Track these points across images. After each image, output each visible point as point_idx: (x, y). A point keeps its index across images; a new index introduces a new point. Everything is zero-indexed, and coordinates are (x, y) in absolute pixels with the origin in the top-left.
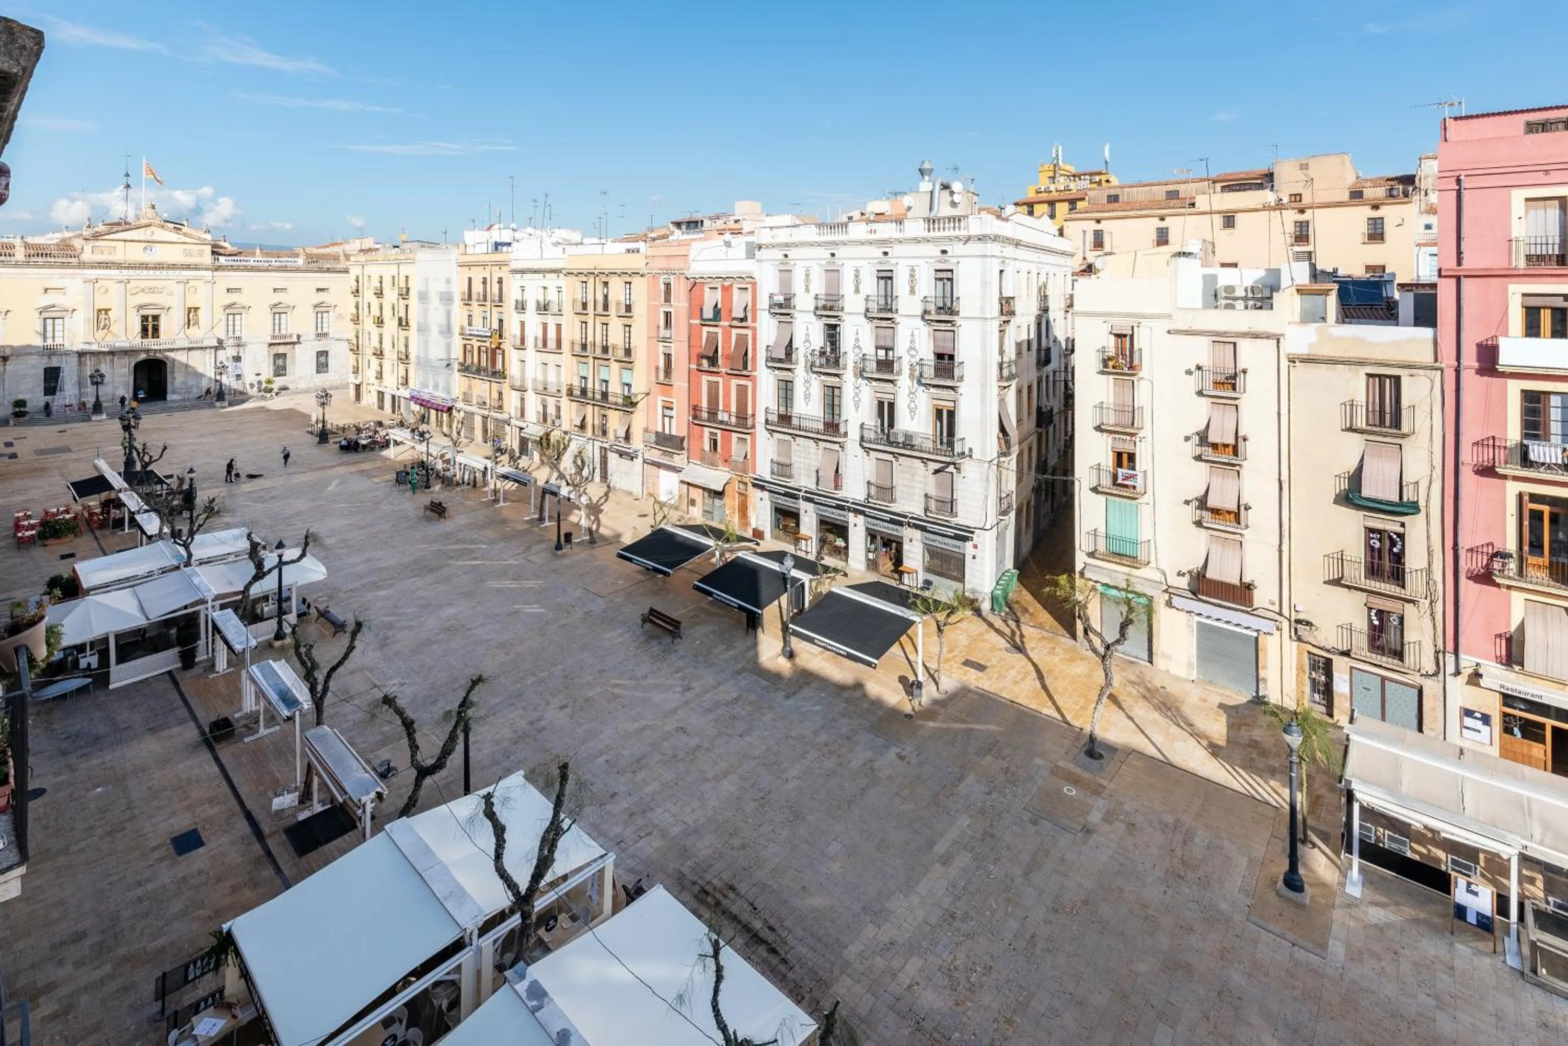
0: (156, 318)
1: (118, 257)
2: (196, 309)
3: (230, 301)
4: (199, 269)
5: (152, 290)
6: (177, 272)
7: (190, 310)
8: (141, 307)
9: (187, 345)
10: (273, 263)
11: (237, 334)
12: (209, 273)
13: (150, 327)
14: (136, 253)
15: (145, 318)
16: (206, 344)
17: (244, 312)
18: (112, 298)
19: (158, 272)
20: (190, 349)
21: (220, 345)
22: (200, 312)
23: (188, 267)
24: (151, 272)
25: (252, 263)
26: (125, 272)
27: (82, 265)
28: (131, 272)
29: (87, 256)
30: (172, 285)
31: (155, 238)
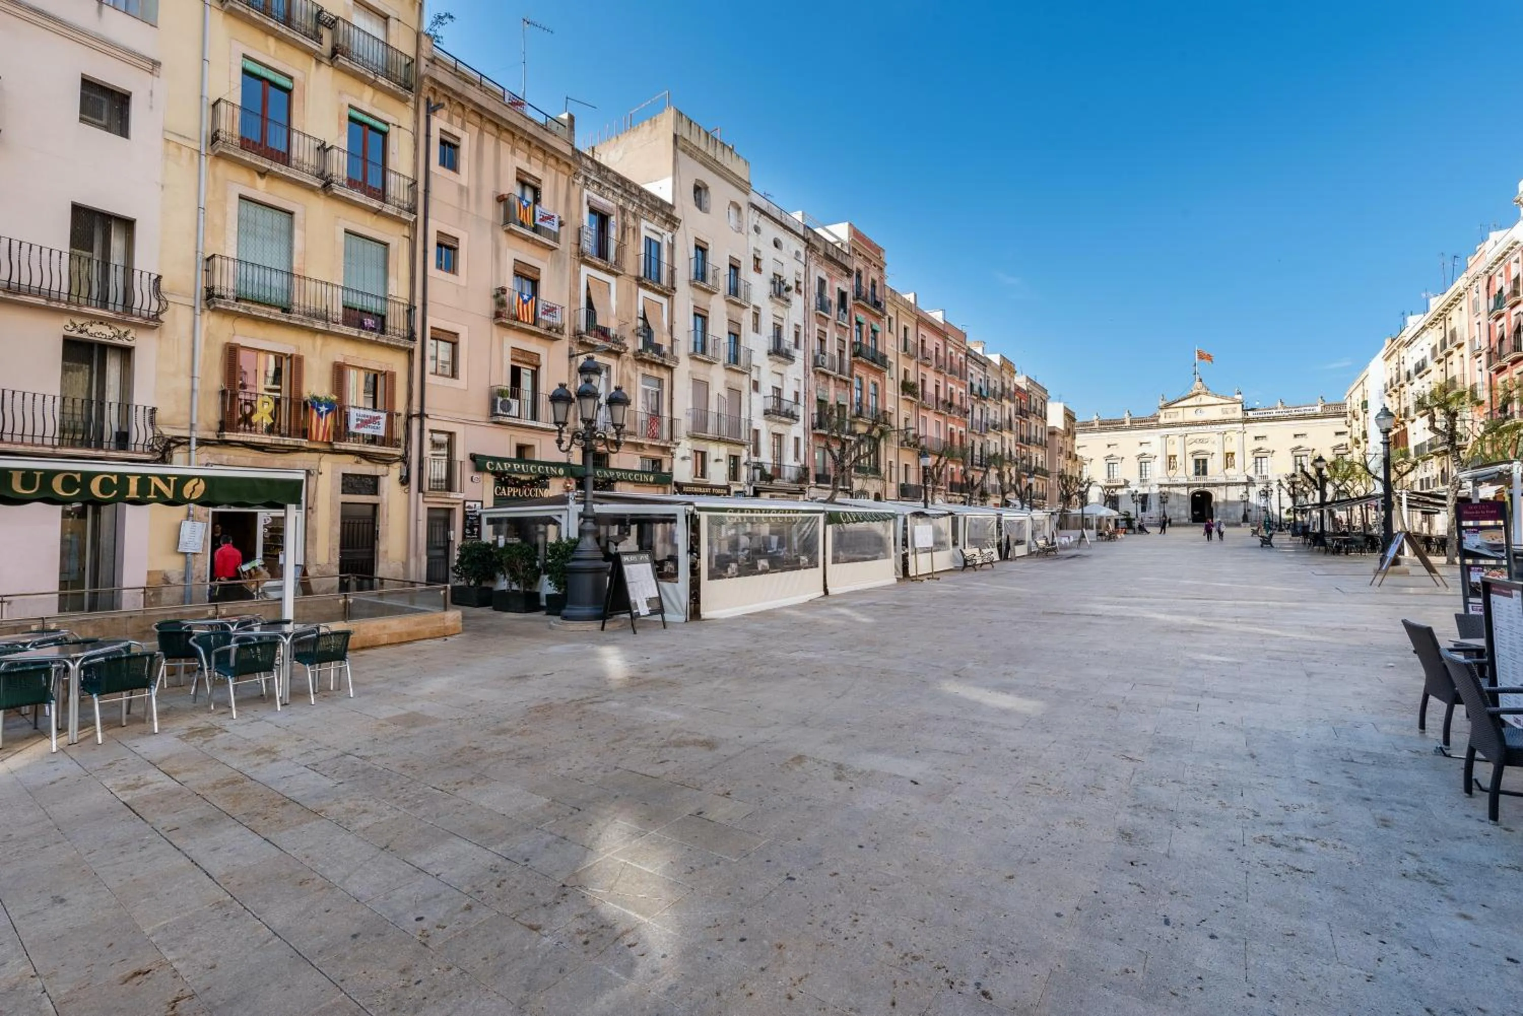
0: (1205, 461)
1: (1179, 419)
2: (1233, 454)
3: (1257, 447)
4: (1233, 423)
5: (1201, 441)
6: (1217, 427)
7: (1227, 454)
8: (1194, 453)
9: (1224, 480)
10: (1293, 413)
11: (1264, 473)
12: (1241, 425)
13: (1201, 467)
14: (1190, 415)
15: (1197, 461)
16: (1239, 480)
17: (1269, 455)
18: (1176, 449)
19: (1204, 427)
20: (1228, 485)
21: (1250, 482)
22: (1235, 457)
23: (1224, 422)
24: (1200, 428)
25: (1274, 414)
26: (1184, 429)
27: (1159, 426)
28: (1187, 428)
29: (1162, 420)
30: (1215, 437)
31: (1202, 403)
